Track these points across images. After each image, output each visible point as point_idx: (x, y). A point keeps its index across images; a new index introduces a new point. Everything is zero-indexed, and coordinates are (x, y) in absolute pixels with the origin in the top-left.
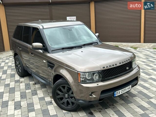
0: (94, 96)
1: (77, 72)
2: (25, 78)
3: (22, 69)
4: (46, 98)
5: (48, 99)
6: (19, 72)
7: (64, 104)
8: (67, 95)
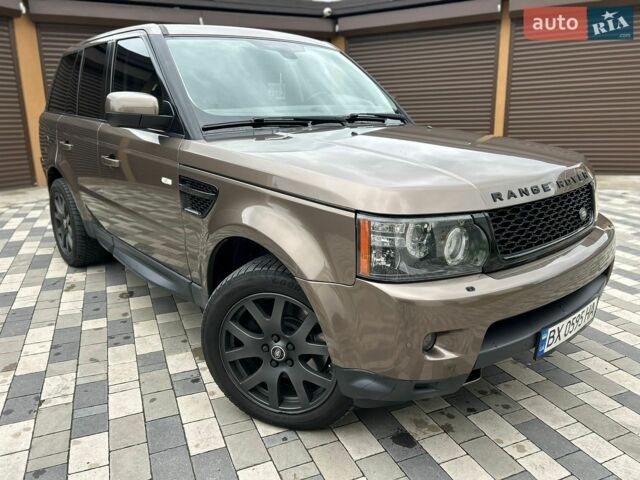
0: (448, 355)
1: (352, 215)
2: (91, 271)
3: (78, 233)
4: (171, 360)
5: (184, 362)
6: (65, 246)
7: (263, 390)
8: (279, 346)
